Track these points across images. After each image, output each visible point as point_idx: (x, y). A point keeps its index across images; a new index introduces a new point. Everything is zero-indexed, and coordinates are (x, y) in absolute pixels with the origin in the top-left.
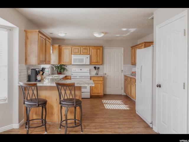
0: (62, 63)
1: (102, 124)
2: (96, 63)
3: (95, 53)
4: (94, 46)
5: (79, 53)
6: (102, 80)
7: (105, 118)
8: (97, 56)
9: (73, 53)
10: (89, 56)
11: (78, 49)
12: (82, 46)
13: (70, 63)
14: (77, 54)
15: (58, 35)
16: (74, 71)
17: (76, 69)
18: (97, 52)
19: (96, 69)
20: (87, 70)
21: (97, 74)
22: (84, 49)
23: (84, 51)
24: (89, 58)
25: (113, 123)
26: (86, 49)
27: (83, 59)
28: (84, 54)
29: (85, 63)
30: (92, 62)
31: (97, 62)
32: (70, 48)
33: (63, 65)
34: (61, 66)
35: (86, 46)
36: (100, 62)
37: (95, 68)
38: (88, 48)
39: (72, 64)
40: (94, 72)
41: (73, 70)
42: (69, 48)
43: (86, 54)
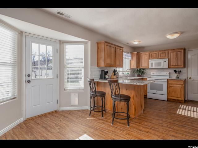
0: (141, 67)
1: (155, 126)
2: (176, 67)
3: (175, 56)
4: (174, 50)
5: (157, 58)
6: (182, 83)
7: (166, 122)
8: (176, 59)
9: (150, 58)
10: (167, 59)
11: (156, 54)
12: (160, 51)
13: (148, 67)
14: (155, 58)
15: (133, 44)
16: (153, 75)
17: (154, 72)
18: (177, 55)
19: (177, 72)
20: (166, 74)
21: (178, 78)
22: (162, 53)
23: (162, 55)
24: (167, 62)
25: (171, 129)
26: (164, 53)
27: (161, 63)
28: (162, 58)
29: (163, 67)
30: (171, 66)
31: (177, 65)
32: (148, 54)
33: (142, 69)
34: (140, 69)
35: (165, 50)
36: (181, 65)
37: (175, 71)
38: (167, 52)
39: (150, 68)
40: (174, 76)
41: (151, 73)
42: (146, 54)
43: (164, 58)
